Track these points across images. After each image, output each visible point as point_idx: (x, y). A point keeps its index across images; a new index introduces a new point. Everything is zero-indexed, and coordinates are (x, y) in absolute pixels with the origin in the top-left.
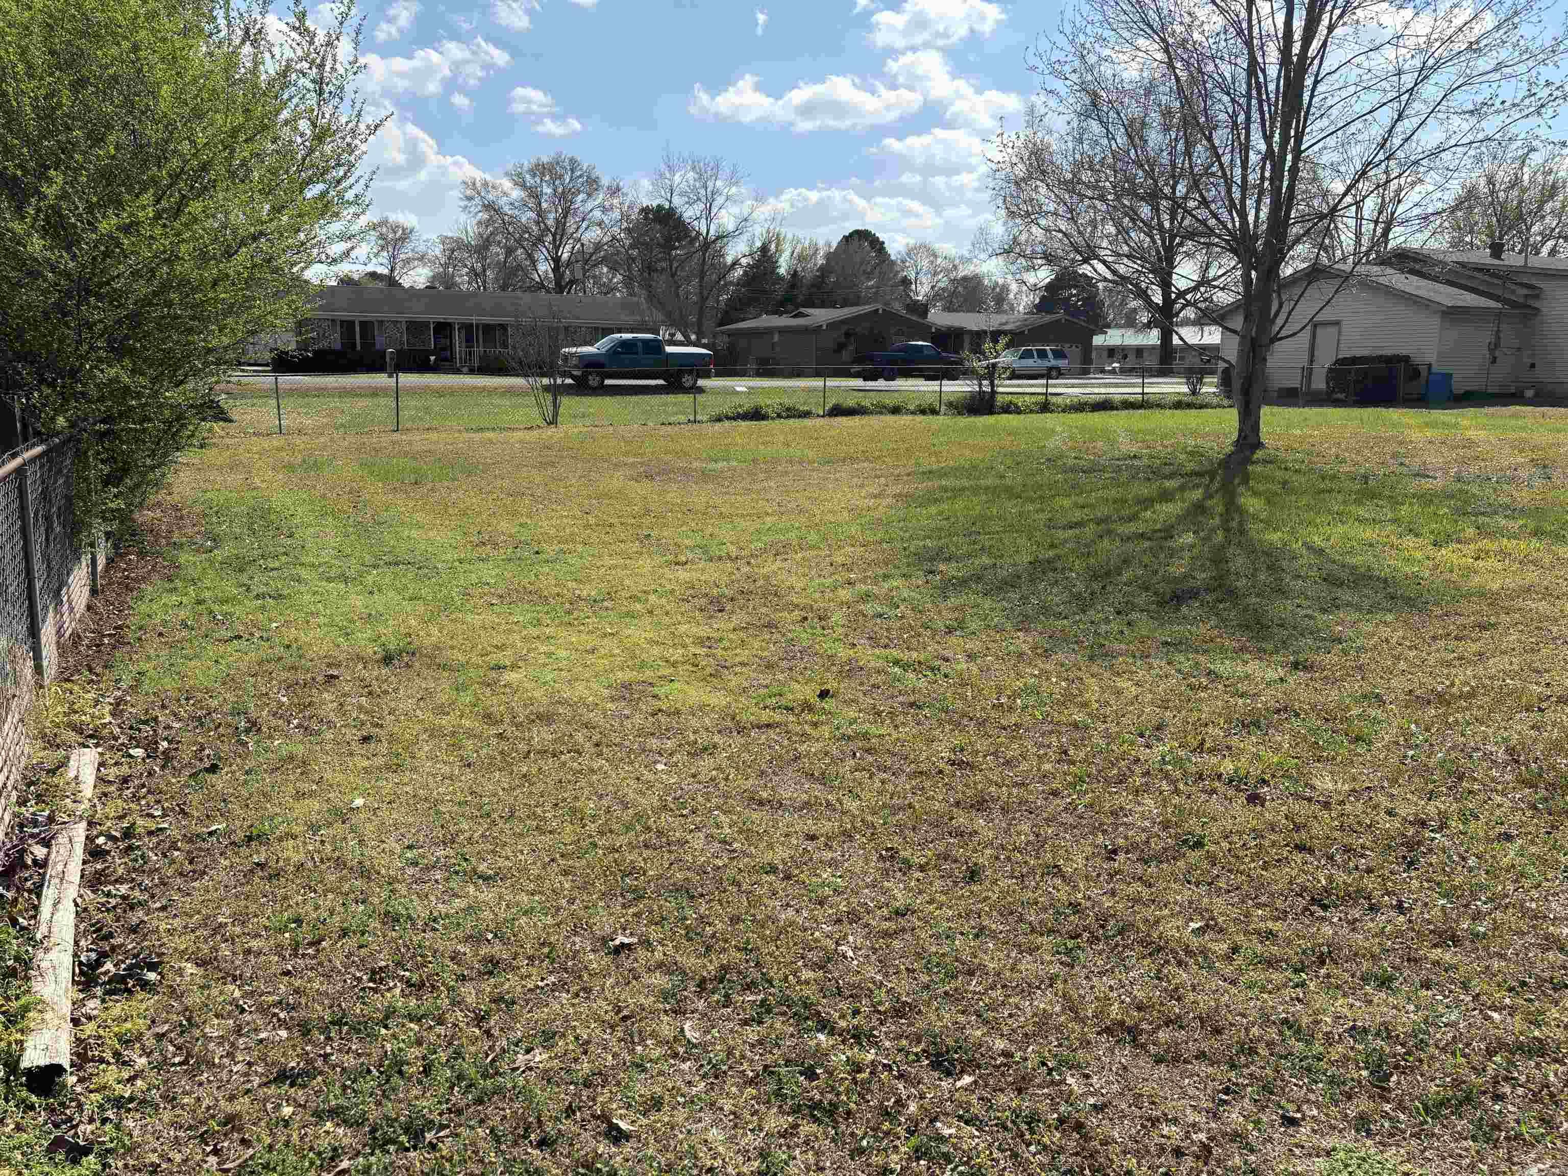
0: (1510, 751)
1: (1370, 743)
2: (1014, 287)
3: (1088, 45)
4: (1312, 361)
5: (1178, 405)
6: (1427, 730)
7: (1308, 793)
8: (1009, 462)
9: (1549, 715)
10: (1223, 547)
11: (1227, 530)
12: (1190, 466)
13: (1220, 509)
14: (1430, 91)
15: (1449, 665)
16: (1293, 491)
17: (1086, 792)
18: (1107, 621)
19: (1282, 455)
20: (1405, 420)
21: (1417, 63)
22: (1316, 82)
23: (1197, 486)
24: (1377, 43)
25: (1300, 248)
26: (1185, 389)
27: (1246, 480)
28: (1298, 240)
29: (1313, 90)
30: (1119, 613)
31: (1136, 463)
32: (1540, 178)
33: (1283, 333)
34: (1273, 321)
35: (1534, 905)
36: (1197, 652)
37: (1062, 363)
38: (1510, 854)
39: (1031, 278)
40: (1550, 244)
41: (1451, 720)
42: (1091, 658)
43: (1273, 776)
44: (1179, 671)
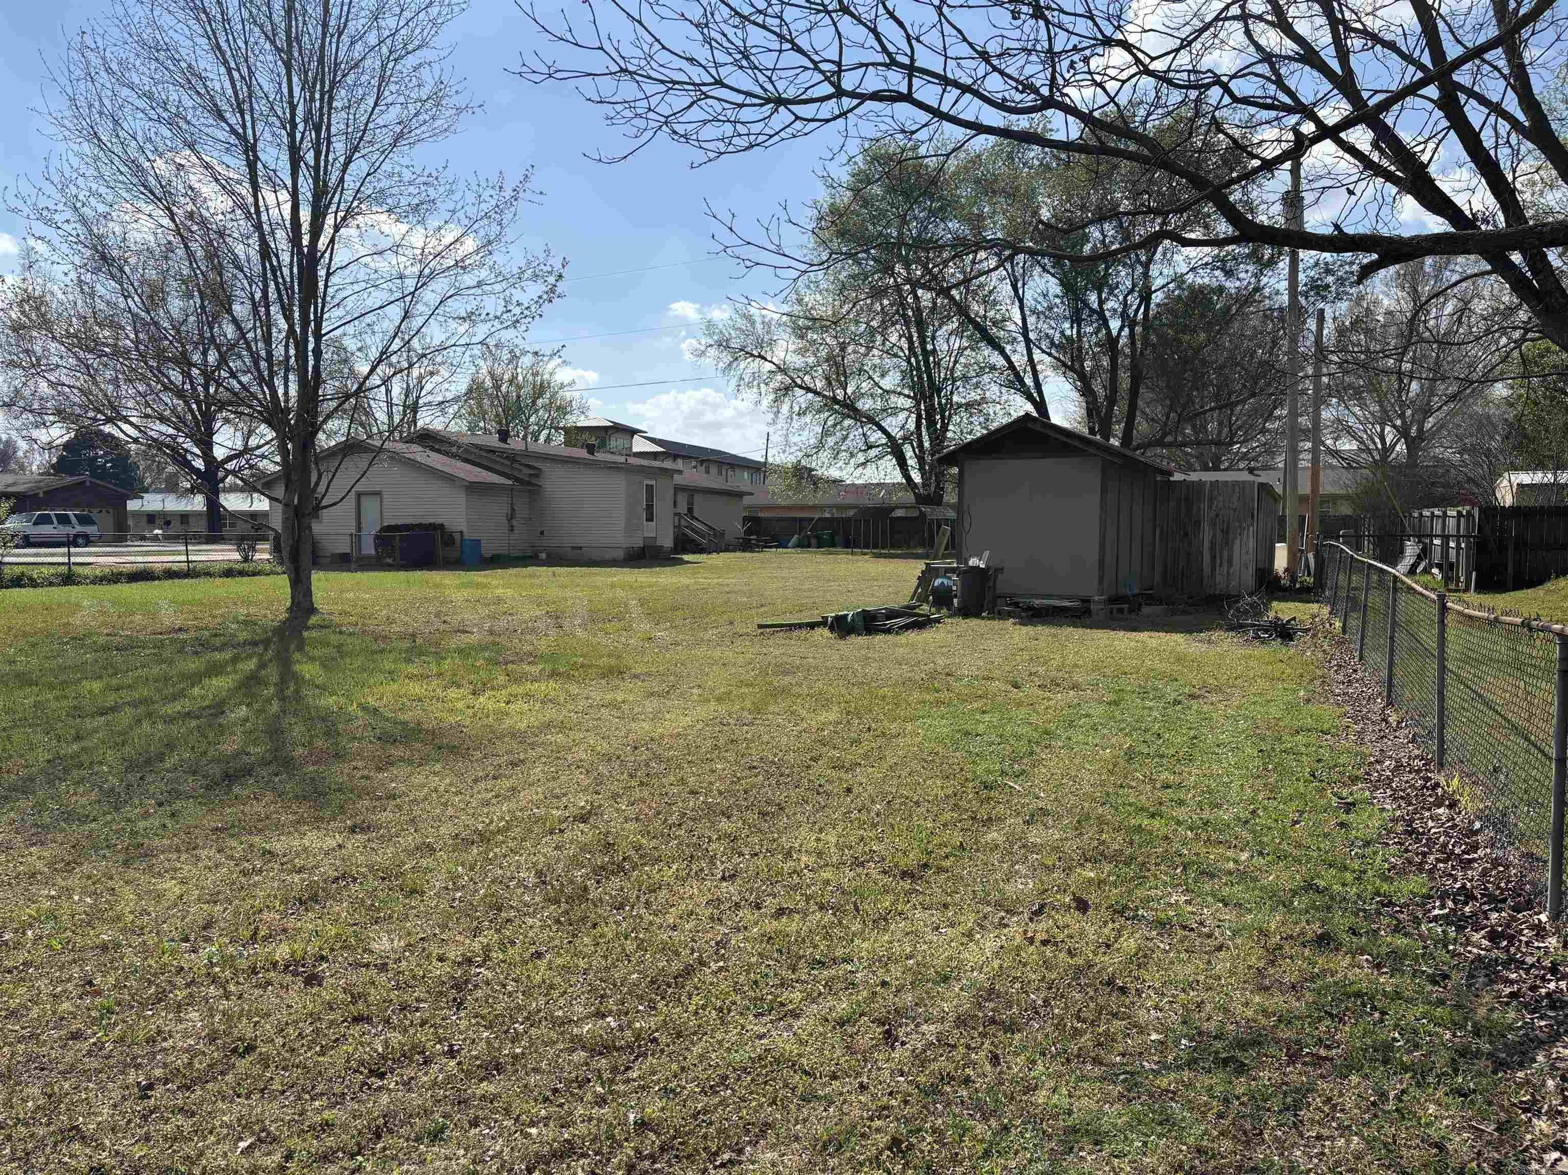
0: (539, 874)
1: (423, 893)
2: (22, 445)
3: (81, 197)
4: (359, 529)
5: (229, 573)
6: (472, 869)
7: (367, 958)
8: (22, 643)
9: (568, 835)
10: (278, 717)
11: (283, 699)
12: (243, 636)
13: (275, 678)
14: (430, 296)
15: (487, 803)
16: (351, 654)
17: (116, 1024)
18: (146, 815)
19: (337, 619)
20: (447, 582)
21: (416, 269)
22: (328, 275)
23: (250, 657)
24: (380, 248)
25: (332, 425)
26: (237, 556)
27: (300, 648)
28: (329, 416)
29: (327, 281)
30: (160, 804)
31: (182, 636)
32: (531, 378)
33: (324, 503)
34: (314, 490)
35: (560, 1013)
36: (251, 834)
37: (91, 530)
38: (540, 973)
39: (43, 436)
40: (546, 432)
41: (491, 855)
42: (126, 863)
43: (332, 950)
44: (231, 858)
